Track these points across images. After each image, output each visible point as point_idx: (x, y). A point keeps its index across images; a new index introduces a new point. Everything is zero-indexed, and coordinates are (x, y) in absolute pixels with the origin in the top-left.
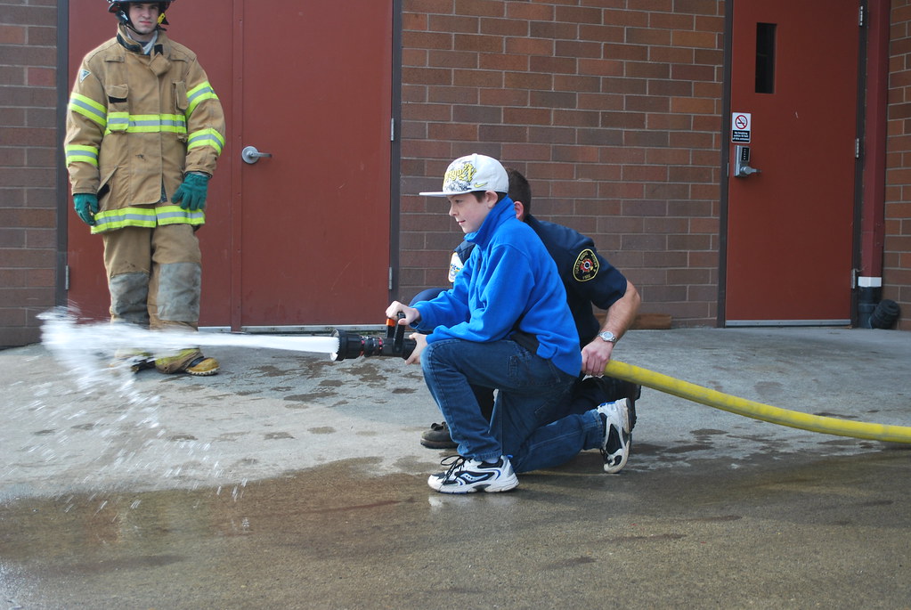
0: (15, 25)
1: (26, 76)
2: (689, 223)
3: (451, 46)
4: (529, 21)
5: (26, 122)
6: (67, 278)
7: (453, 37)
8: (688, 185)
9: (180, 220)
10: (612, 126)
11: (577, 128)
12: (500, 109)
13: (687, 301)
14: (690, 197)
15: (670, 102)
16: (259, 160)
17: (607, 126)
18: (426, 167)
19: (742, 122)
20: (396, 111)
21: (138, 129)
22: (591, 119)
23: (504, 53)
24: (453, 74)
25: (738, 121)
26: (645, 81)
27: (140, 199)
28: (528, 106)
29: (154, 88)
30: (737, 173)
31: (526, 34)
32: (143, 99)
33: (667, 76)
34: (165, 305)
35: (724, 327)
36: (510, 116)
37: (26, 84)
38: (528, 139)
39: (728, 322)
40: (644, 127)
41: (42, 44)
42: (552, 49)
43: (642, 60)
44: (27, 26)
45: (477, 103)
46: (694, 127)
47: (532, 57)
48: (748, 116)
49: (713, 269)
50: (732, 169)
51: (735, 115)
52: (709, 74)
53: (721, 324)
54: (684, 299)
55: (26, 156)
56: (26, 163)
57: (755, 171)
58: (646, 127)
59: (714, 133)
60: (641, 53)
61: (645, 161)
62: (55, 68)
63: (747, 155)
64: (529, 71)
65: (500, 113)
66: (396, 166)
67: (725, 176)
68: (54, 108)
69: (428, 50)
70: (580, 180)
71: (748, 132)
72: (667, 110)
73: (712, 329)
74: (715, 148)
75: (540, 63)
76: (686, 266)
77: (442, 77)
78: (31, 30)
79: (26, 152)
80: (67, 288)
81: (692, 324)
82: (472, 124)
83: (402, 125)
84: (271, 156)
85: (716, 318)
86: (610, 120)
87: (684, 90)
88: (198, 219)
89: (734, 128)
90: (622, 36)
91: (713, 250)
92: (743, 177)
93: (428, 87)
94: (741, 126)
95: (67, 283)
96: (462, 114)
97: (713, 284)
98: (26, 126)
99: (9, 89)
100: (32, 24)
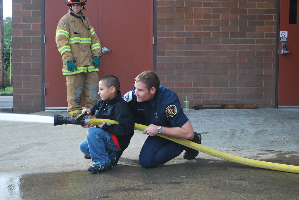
0: (28, 10)
1: (32, 26)
2: (264, 71)
3: (174, 11)
4: (203, 2)
5: (32, 41)
6: (45, 91)
7: (175, 8)
8: (263, 58)
9: (94, 70)
10: (234, 37)
11: (221, 38)
12: (192, 32)
13: (263, 99)
14: (264, 62)
15: (256, 28)
16: (108, 52)
17: (232, 37)
18: (166, 53)
19: (284, 34)
20: (155, 34)
21: (82, 42)
22: (226, 35)
23: (193, 13)
24: (175, 21)
25: (282, 34)
26: (246, 21)
27: (84, 64)
28: (203, 31)
29: (84, 30)
30: (282, 53)
31: (202, 6)
32: (82, 33)
33: (255, 19)
34: (93, 96)
35: (278, 108)
36: (196, 35)
37: (32, 29)
38: (202, 43)
39: (279, 106)
40: (246, 37)
41: (36, 16)
42: (211, 11)
43: (245, 13)
44: (32, 10)
45: (184, 31)
46: (265, 37)
47: (204, 14)
48: (287, 32)
49: (273, 87)
50: (280, 51)
51: (281, 32)
52: (271, 17)
53: (276, 107)
54: (262, 98)
55: (32, 52)
56: (32, 55)
57: (288, 52)
58: (247, 37)
59: (273, 39)
60: (245, 11)
61: (247, 49)
62: (41, 24)
63: (286, 46)
64: (203, 19)
65: (192, 34)
66: (155, 53)
67: (278, 54)
68: (41, 37)
69: (166, 13)
70: (222, 56)
71: (286, 38)
72: (255, 31)
73: (273, 109)
74: (274, 44)
75: (207, 16)
76: (262, 86)
77: (172, 22)
78: (33, 12)
79: (32, 51)
80: (45, 94)
81: (265, 107)
82: (182, 38)
83: (157, 39)
84: (111, 50)
85: (274, 105)
86: (233, 35)
87: (262, 24)
88: (97, 70)
89: (281, 37)
90: (238, 5)
91: (273, 80)
92: (284, 54)
93: (166, 26)
94: (284, 36)
95: (45, 93)
96: (178, 34)
97: (273, 93)
98: (31, 43)
99: (26, 31)
100: (33, 10)
